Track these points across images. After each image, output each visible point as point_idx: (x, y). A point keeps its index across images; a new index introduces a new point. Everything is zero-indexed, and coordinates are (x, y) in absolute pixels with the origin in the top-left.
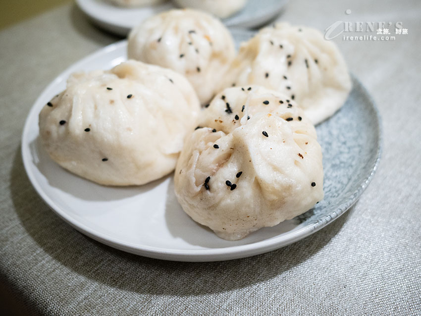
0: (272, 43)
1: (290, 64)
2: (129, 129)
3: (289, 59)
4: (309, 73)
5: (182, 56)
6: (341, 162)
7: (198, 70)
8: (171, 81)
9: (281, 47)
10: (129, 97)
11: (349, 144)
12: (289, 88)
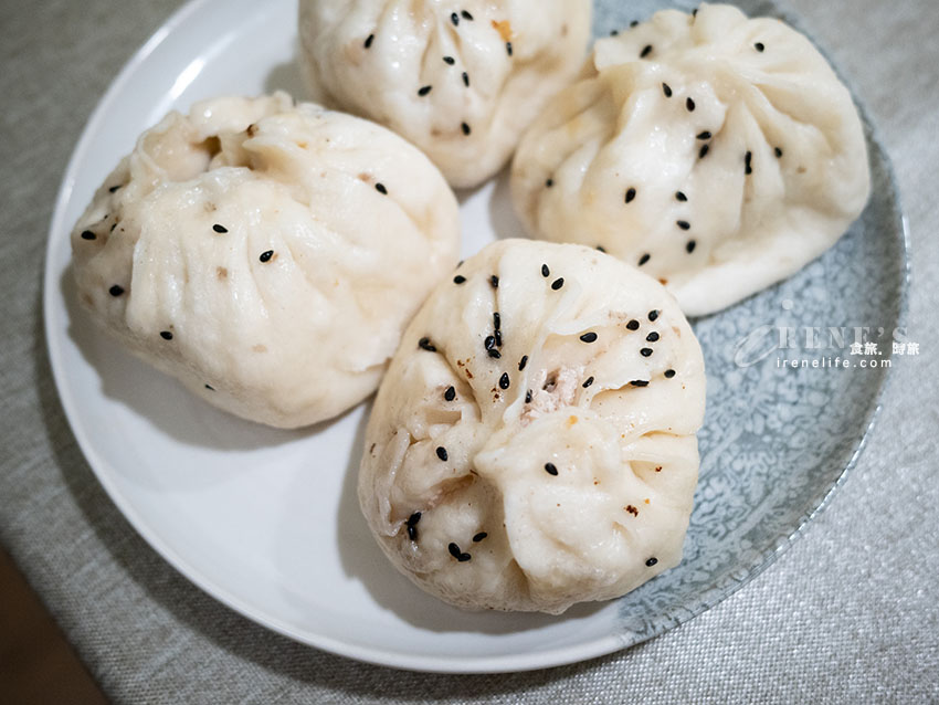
0: (668, 92)
1: (704, 152)
2: (260, 349)
3: (706, 142)
4: (748, 185)
5: (424, 91)
6: (767, 431)
7: (466, 129)
8: (381, 188)
9: (691, 105)
10: (265, 257)
11: (804, 377)
12: (684, 226)
